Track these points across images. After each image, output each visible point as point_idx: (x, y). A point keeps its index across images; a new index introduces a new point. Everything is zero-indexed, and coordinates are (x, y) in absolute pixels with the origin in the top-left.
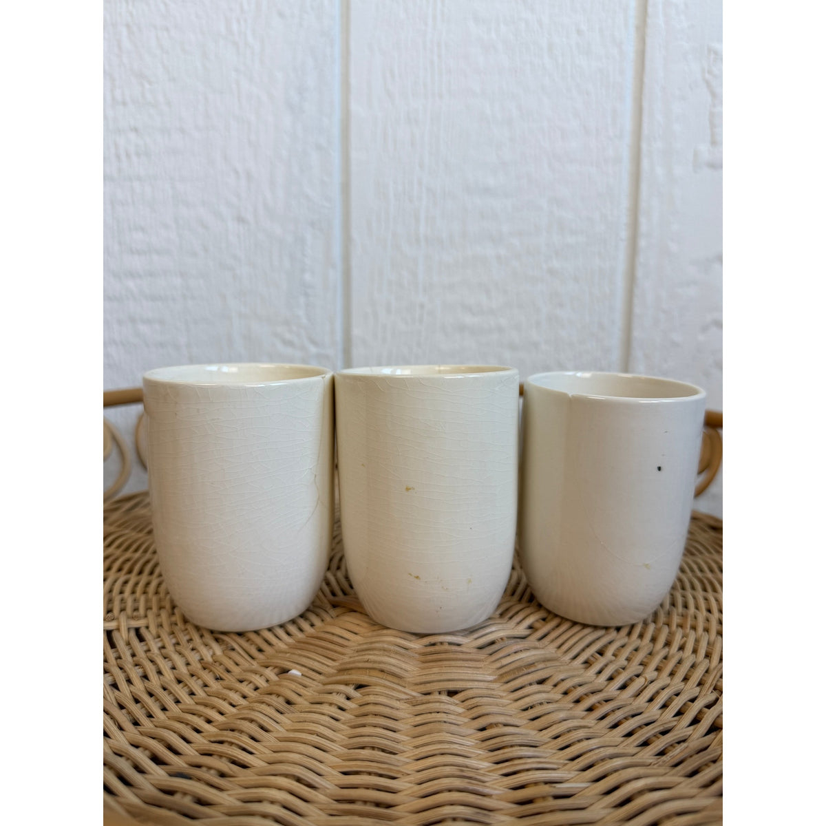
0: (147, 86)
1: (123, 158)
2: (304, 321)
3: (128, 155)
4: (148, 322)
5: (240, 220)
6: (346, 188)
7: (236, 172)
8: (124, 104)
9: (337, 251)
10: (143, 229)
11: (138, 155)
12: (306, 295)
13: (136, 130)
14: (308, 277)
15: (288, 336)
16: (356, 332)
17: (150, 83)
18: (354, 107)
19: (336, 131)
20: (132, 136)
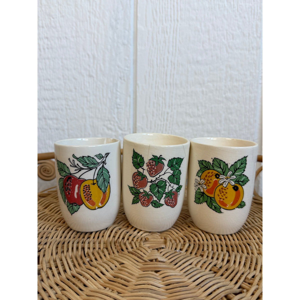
0: (52, 19)
1: (42, 50)
2: (116, 119)
3: (44, 49)
4: (51, 119)
7: (88, 55)
8: (43, 27)
10: (49, 80)
11: (48, 48)
12: (118, 108)
13: (47, 38)
14: (118, 100)
15: (109, 126)
17: (53, 18)
19: (132, 37)
20: (46, 41)
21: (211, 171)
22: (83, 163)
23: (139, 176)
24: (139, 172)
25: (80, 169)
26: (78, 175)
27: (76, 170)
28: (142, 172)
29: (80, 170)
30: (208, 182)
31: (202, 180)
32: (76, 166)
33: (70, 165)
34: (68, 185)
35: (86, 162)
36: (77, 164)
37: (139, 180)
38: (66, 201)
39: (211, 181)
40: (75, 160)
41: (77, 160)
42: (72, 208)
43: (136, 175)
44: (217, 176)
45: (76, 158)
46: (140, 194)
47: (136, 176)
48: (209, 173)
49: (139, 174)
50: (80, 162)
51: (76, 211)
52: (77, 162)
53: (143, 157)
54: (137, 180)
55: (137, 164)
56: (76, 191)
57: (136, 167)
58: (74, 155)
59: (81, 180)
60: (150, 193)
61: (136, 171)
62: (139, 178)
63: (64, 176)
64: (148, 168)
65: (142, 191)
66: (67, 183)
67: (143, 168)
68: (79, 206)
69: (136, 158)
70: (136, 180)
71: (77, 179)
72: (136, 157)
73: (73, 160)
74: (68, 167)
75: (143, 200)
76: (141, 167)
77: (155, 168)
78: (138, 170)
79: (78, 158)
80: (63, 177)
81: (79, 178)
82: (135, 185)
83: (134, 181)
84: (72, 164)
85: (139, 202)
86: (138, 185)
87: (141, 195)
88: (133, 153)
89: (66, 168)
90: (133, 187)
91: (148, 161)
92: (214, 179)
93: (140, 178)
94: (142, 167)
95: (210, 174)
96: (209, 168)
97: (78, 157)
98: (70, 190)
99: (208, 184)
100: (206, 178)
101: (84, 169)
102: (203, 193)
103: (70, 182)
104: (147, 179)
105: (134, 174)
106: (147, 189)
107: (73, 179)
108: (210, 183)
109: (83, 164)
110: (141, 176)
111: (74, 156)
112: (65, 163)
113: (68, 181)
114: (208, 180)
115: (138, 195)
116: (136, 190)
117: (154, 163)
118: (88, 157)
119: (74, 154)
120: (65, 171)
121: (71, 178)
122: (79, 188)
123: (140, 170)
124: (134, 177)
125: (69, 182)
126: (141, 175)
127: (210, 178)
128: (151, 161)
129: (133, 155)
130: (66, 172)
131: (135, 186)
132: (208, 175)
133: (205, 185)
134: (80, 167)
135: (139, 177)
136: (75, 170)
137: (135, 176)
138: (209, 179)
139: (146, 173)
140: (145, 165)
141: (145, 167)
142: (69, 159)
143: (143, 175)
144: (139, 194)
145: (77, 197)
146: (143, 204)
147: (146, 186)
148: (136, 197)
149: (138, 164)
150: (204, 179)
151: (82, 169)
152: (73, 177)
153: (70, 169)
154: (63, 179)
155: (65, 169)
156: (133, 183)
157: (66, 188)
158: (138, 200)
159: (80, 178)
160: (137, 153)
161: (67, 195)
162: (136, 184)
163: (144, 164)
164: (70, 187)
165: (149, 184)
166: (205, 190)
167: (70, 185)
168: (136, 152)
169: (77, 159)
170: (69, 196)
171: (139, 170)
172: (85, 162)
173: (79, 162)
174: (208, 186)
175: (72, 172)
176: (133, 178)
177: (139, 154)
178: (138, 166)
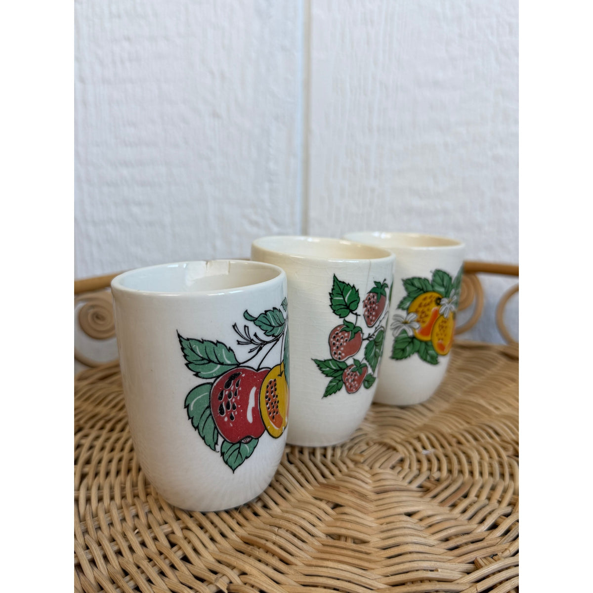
2: (268, 204)
5: (215, 115)
6: (307, 84)
7: (212, 73)
9: (298, 141)
12: (271, 181)
14: (272, 165)
15: (254, 218)
16: (313, 214)
18: (316, 11)
21: (428, 295)
22: (265, 327)
23: (346, 331)
24: (347, 324)
25: (261, 344)
26: (254, 364)
27: (251, 351)
28: (354, 322)
29: (261, 349)
30: (423, 315)
31: (412, 315)
32: (253, 340)
33: (238, 341)
34: (229, 396)
35: (271, 325)
36: (255, 335)
37: (346, 340)
38: (221, 440)
39: (428, 313)
40: (251, 325)
41: (255, 323)
42: (239, 452)
43: (341, 332)
44: (438, 301)
45: (251, 321)
46: (346, 371)
47: (340, 334)
48: (425, 299)
49: (348, 327)
50: (260, 327)
51: (247, 458)
52: (253, 329)
53: (358, 290)
54: (342, 340)
55: (343, 307)
56: (252, 403)
57: (340, 315)
58: (248, 313)
59: (262, 372)
60: (365, 362)
61: (340, 321)
62: (345, 337)
63: (214, 375)
64: (366, 311)
65: (350, 362)
66: (227, 393)
67: (356, 314)
68: (257, 440)
69: (342, 295)
70: (340, 342)
71: (254, 373)
72: (342, 292)
73: (245, 326)
74: (230, 350)
75: (350, 381)
76: (351, 311)
77: (377, 308)
78: (344, 320)
79: (257, 319)
80: (212, 381)
81: (259, 369)
82: (335, 353)
83: (331, 345)
84: (242, 336)
85: (341, 388)
86: (343, 352)
87: (348, 371)
88: (332, 284)
89: (224, 351)
90: (330, 360)
91: (367, 295)
92: (434, 308)
93: (348, 337)
94: (354, 310)
95: (428, 301)
96: (425, 289)
97: (256, 317)
98: (234, 408)
99: (422, 320)
100: (421, 309)
101: (267, 343)
102: (413, 338)
103: (234, 388)
104: (361, 335)
105: (335, 329)
106: (360, 356)
107: (243, 375)
108: (426, 316)
109: (266, 331)
110: (352, 331)
111: (246, 315)
112: (220, 340)
113: (228, 385)
114: (423, 312)
115: (342, 374)
116: (338, 363)
117: (375, 297)
118: (273, 311)
119: (246, 311)
120: (221, 361)
121: (239, 374)
122: (257, 394)
123: (351, 318)
124: (334, 337)
125: (232, 389)
126: (352, 329)
127: (427, 307)
128: (371, 294)
129: (333, 289)
130: (222, 364)
131: (336, 356)
132: (424, 303)
133: (418, 321)
134: (261, 340)
135: (346, 334)
136: (249, 352)
137: (337, 334)
138: (426, 309)
139: (361, 323)
140: (361, 305)
141: (361, 310)
142: (234, 326)
143: (355, 327)
144: (344, 370)
145: (254, 417)
146: (350, 391)
147: (357, 350)
148: (336, 379)
149: (346, 305)
150: (416, 312)
151: (265, 345)
152: (244, 371)
153: (235, 353)
154: (212, 384)
155: (219, 355)
156: (331, 350)
157: (222, 405)
158: (341, 383)
159: (260, 367)
160: (344, 283)
161: (225, 422)
162: (337, 351)
163: (358, 303)
164: (234, 400)
165: (365, 343)
166: (417, 331)
167: (236, 394)
168: (340, 282)
169: (254, 320)
170: (231, 425)
171: (347, 319)
172: (269, 324)
173: (258, 327)
174: (424, 322)
175: (241, 360)
176: (332, 340)
177: (349, 284)
178: (346, 310)
